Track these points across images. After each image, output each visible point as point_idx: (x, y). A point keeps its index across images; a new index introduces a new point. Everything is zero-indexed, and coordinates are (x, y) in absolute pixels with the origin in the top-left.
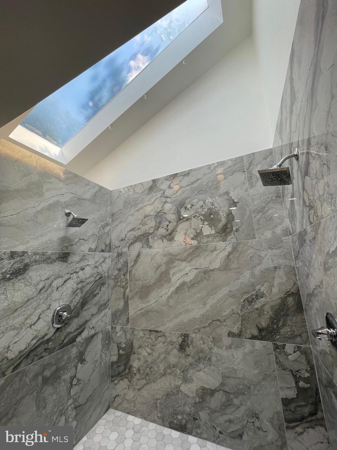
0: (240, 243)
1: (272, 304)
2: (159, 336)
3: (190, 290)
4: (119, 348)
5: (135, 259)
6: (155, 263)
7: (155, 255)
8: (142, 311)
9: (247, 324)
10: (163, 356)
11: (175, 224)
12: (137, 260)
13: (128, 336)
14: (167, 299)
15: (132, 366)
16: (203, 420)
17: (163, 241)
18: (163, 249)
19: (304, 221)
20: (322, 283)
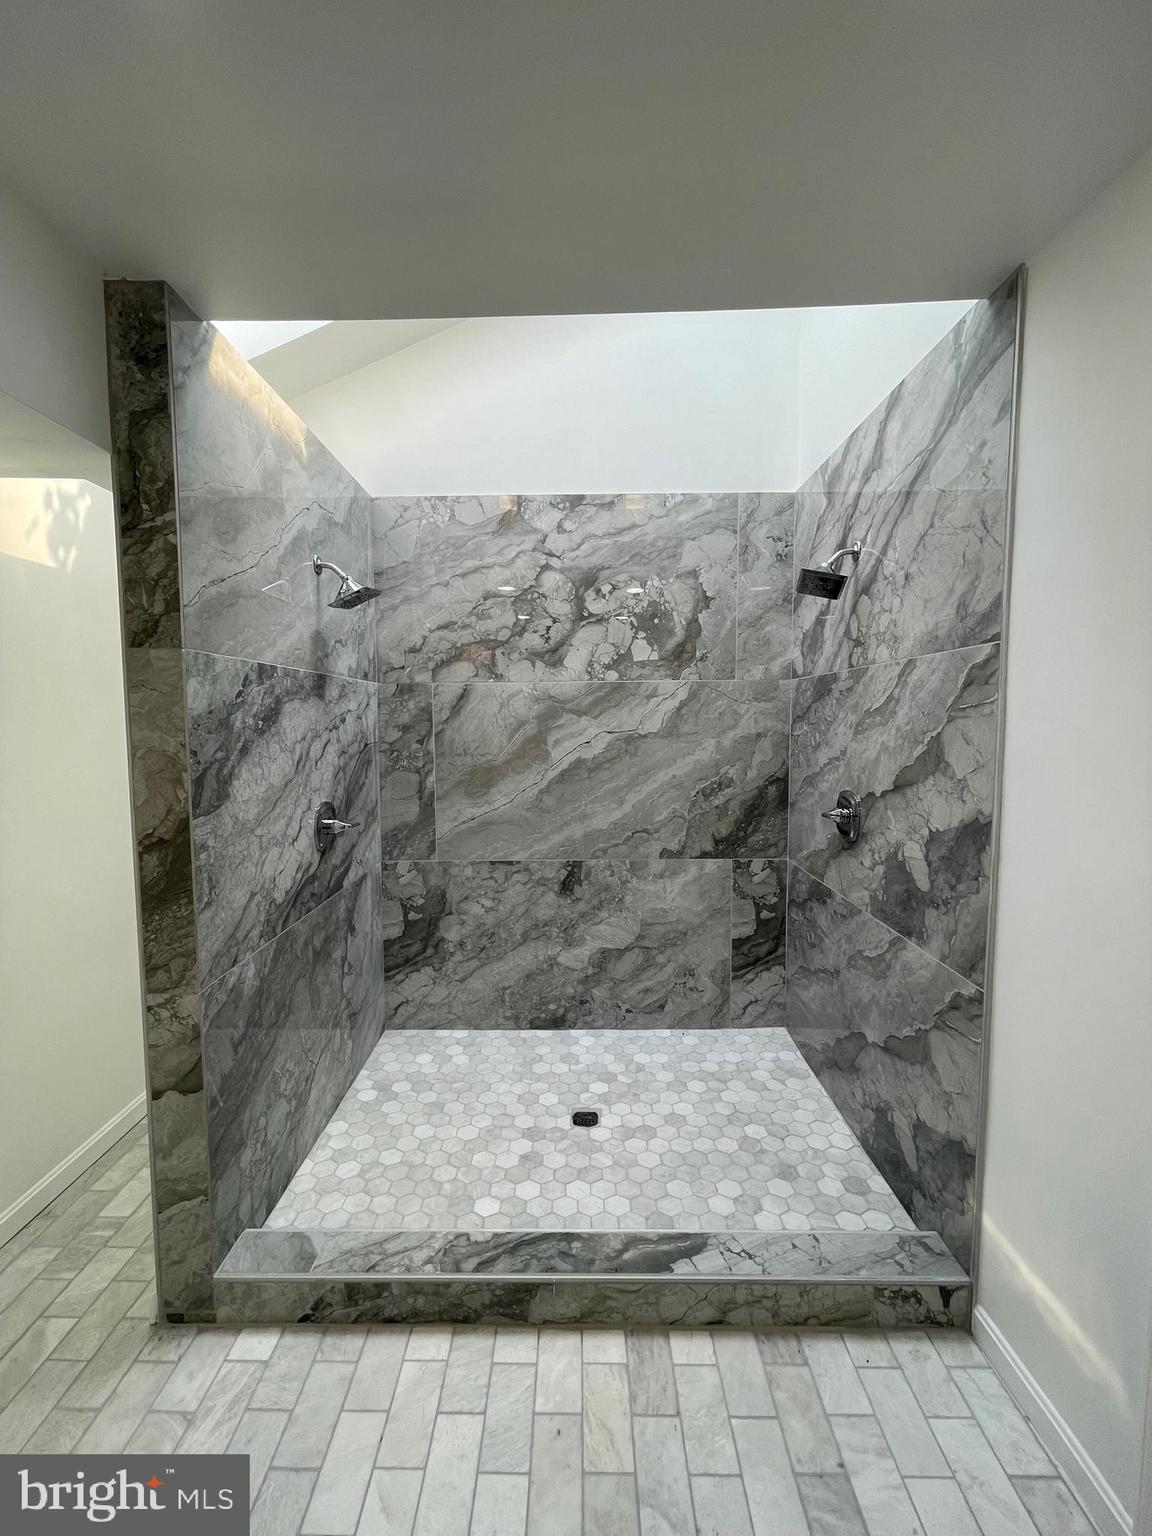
0: (705, 685)
1: (741, 798)
2: (514, 873)
3: (592, 775)
4: (406, 909)
5: (454, 703)
6: (511, 716)
7: (511, 697)
8: (472, 824)
9: (697, 833)
10: (522, 909)
11: (568, 626)
12: (461, 707)
13: (433, 881)
14: (537, 794)
15: (443, 940)
16: (598, 1000)
17: (533, 665)
18: (534, 685)
19: (839, 660)
20: (844, 752)
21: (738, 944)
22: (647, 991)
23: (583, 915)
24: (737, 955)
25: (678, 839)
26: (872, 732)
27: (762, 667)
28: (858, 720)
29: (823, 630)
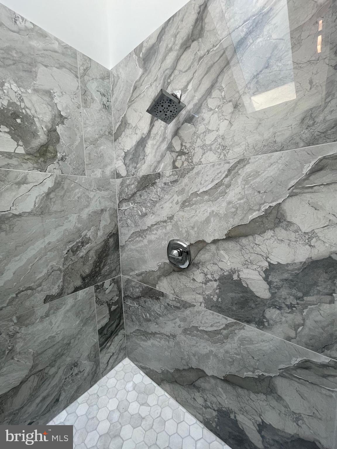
1: (96, 248)
19: (162, 165)
20: (171, 218)
21: (101, 330)
24: (101, 337)
25: (57, 285)
26: (200, 205)
27: (100, 170)
28: (184, 199)
29: (144, 149)
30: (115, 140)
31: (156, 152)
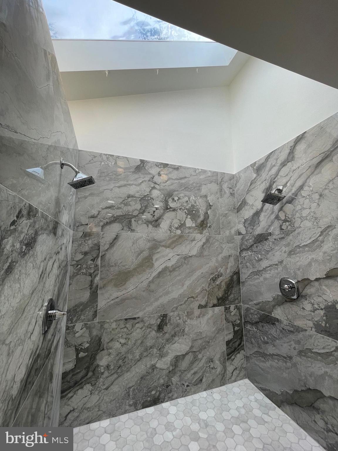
0: (211, 237)
1: (226, 280)
2: (137, 323)
3: (171, 273)
4: (78, 351)
5: (111, 242)
6: (138, 248)
7: (137, 240)
8: (117, 300)
9: (211, 296)
10: (139, 342)
11: (162, 211)
12: (115, 243)
13: (95, 333)
14: (148, 284)
15: (98, 366)
16: (174, 383)
17: (148, 226)
18: (148, 234)
19: (272, 228)
20: (281, 262)
21: (228, 343)
22: (195, 373)
23: (167, 340)
24: (228, 348)
25: (205, 299)
26: (303, 254)
27: (229, 231)
28: (290, 250)
29: (258, 218)
30: (237, 212)
31: (267, 220)
